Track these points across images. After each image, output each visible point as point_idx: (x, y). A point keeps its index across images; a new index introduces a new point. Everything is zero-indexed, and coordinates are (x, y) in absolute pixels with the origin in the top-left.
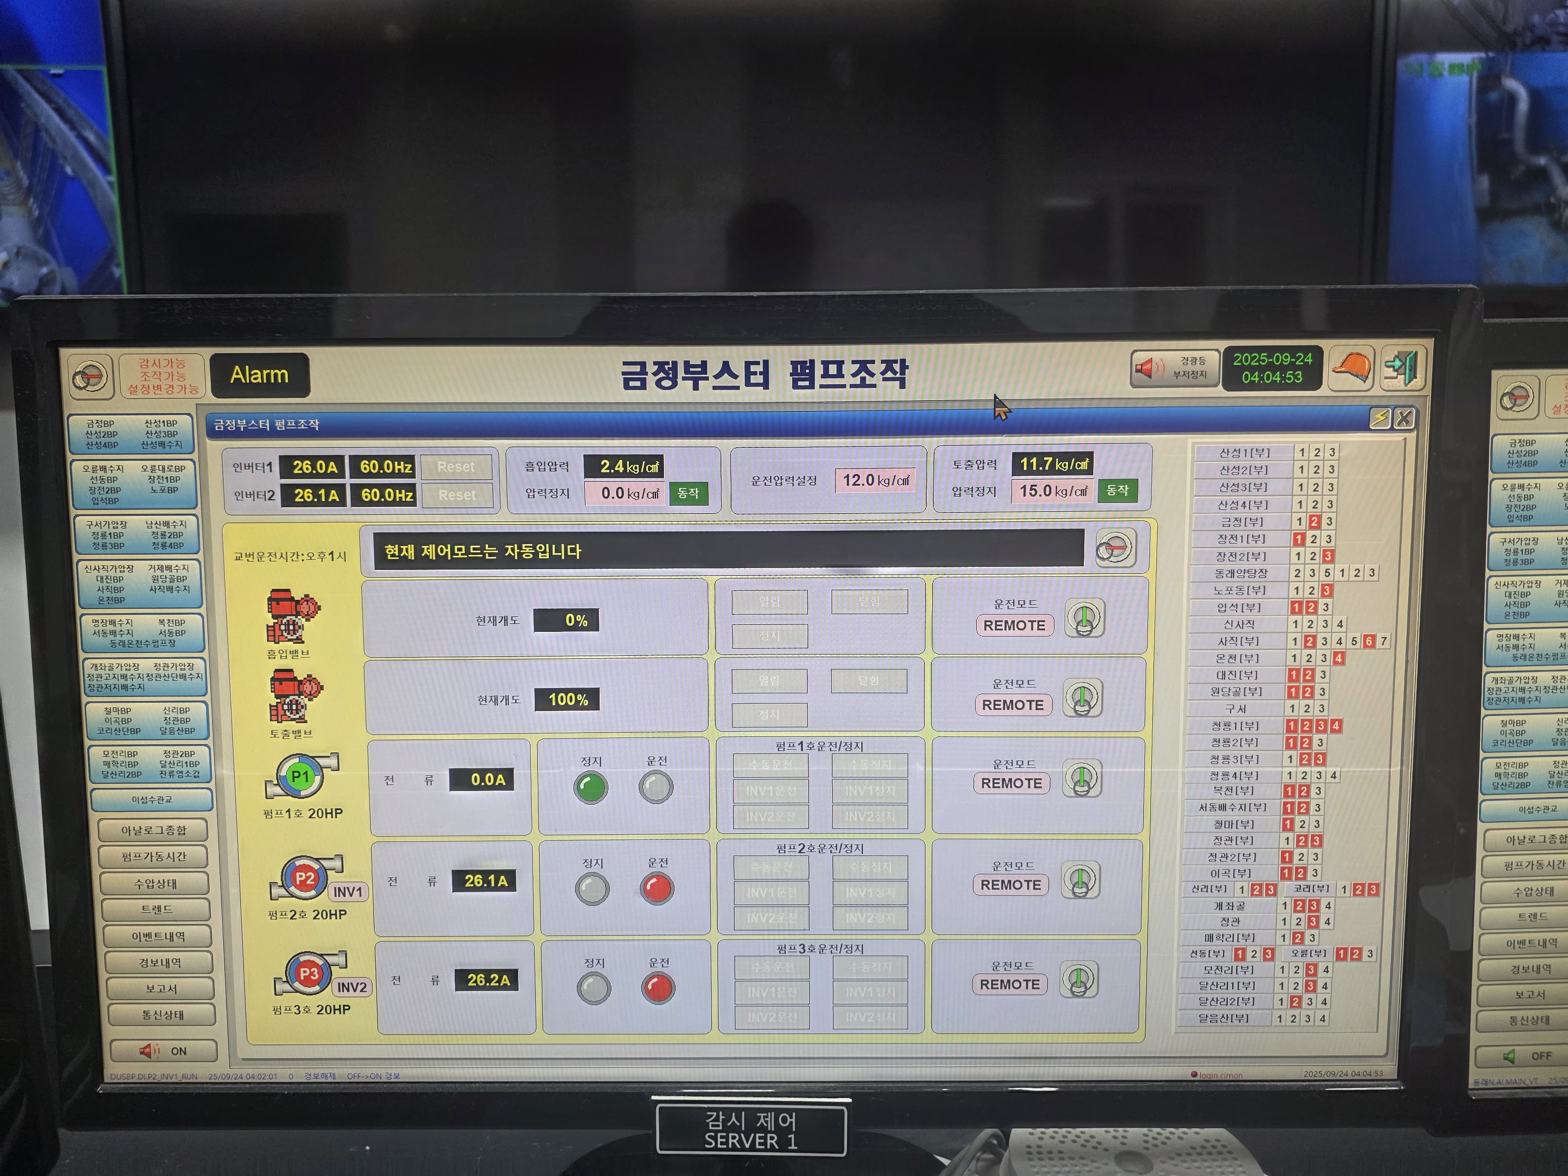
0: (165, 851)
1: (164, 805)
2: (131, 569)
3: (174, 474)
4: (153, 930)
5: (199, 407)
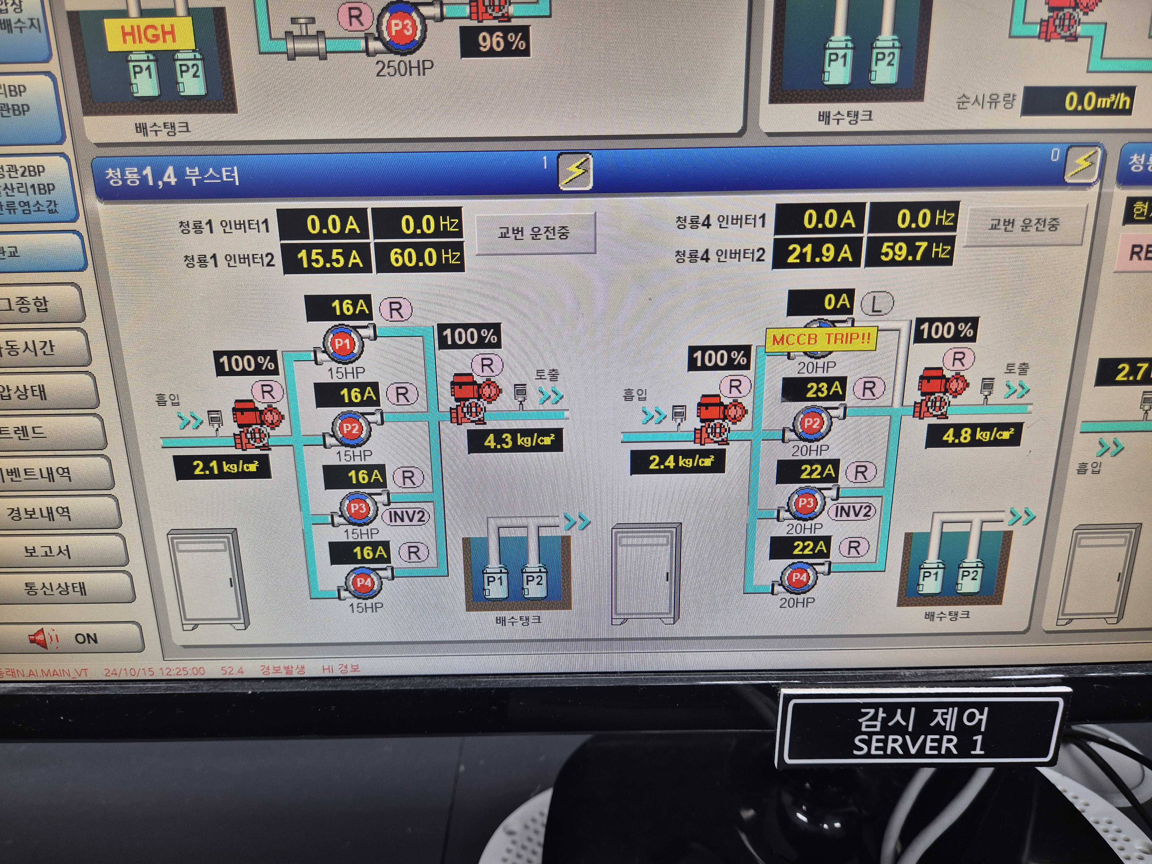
0: (20, 338)
4: (21, 464)
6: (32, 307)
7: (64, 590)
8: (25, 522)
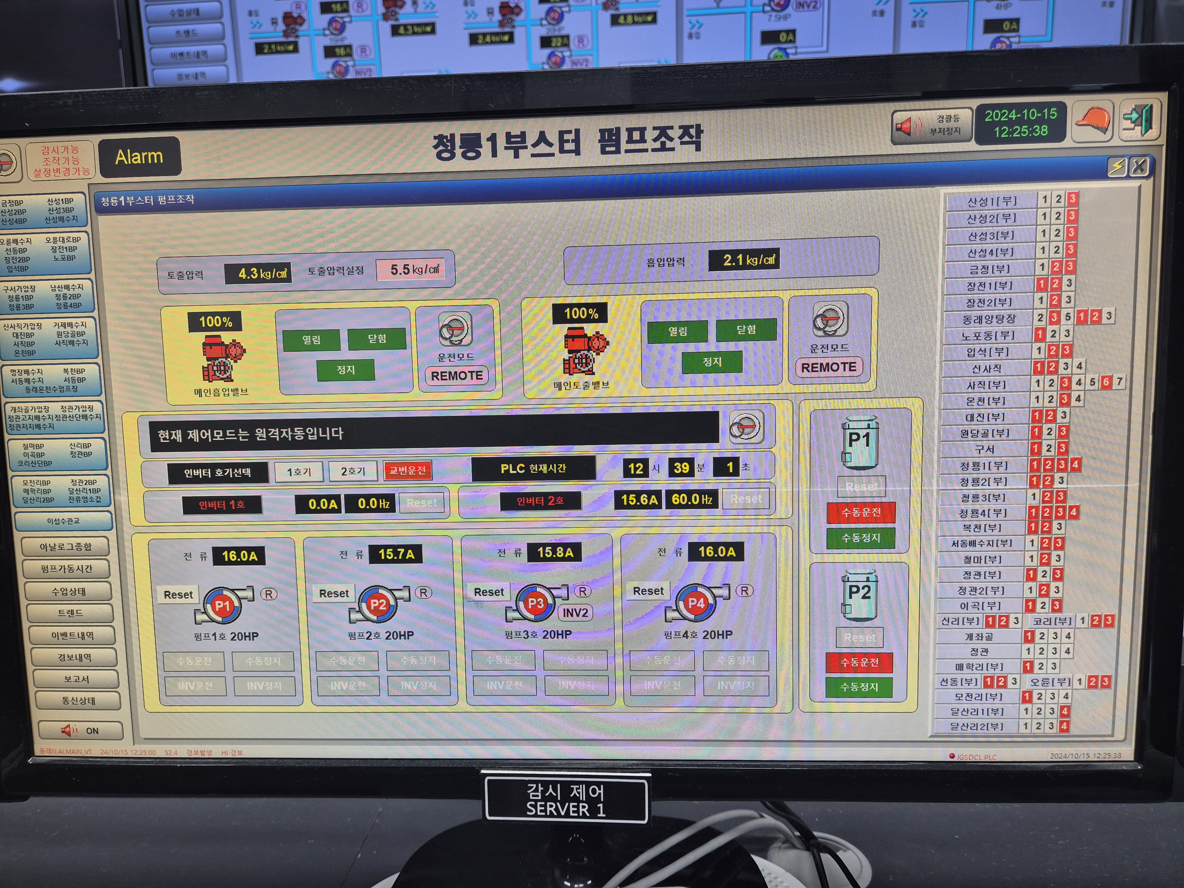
0: (75, 564)
1: (73, 525)
2: (40, 326)
3: (72, 244)
4: (68, 630)
5: (91, 186)
6: (83, 549)
7: (84, 701)
8: (67, 662)
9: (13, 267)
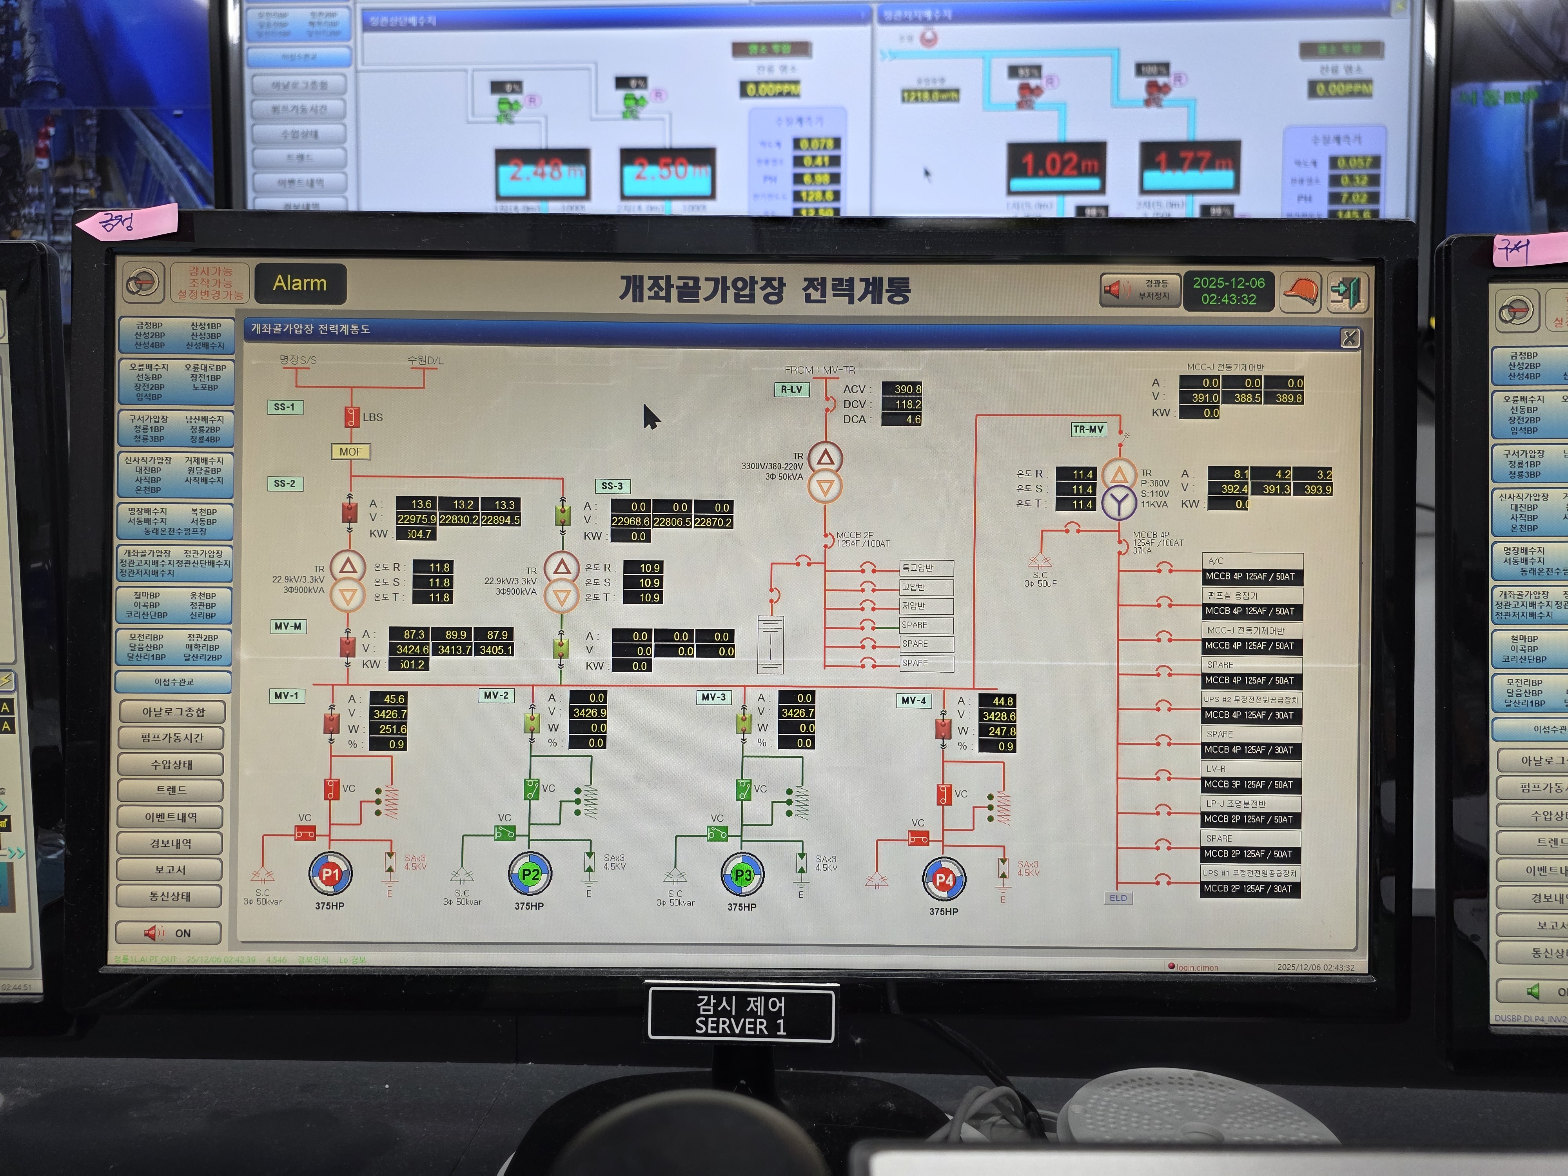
0: (183, 732)
1: (186, 686)
2: (169, 460)
3: (215, 373)
4: (166, 810)
5: (243, 312)
6: (195, 714)
7: (176, 897)
8: (160, 849)
9: (144, 395)
